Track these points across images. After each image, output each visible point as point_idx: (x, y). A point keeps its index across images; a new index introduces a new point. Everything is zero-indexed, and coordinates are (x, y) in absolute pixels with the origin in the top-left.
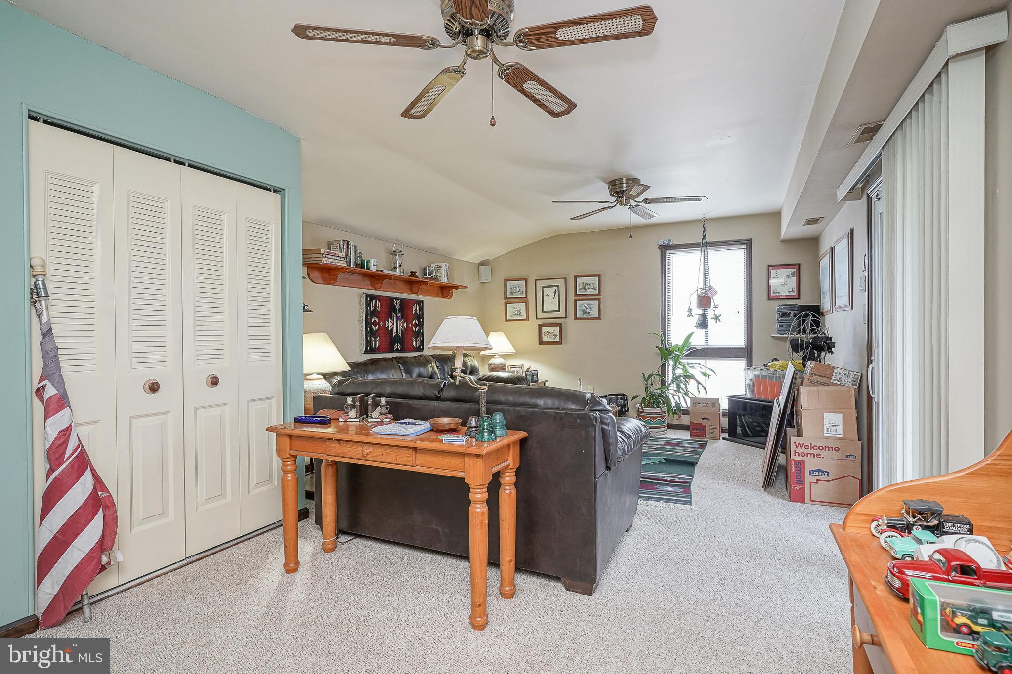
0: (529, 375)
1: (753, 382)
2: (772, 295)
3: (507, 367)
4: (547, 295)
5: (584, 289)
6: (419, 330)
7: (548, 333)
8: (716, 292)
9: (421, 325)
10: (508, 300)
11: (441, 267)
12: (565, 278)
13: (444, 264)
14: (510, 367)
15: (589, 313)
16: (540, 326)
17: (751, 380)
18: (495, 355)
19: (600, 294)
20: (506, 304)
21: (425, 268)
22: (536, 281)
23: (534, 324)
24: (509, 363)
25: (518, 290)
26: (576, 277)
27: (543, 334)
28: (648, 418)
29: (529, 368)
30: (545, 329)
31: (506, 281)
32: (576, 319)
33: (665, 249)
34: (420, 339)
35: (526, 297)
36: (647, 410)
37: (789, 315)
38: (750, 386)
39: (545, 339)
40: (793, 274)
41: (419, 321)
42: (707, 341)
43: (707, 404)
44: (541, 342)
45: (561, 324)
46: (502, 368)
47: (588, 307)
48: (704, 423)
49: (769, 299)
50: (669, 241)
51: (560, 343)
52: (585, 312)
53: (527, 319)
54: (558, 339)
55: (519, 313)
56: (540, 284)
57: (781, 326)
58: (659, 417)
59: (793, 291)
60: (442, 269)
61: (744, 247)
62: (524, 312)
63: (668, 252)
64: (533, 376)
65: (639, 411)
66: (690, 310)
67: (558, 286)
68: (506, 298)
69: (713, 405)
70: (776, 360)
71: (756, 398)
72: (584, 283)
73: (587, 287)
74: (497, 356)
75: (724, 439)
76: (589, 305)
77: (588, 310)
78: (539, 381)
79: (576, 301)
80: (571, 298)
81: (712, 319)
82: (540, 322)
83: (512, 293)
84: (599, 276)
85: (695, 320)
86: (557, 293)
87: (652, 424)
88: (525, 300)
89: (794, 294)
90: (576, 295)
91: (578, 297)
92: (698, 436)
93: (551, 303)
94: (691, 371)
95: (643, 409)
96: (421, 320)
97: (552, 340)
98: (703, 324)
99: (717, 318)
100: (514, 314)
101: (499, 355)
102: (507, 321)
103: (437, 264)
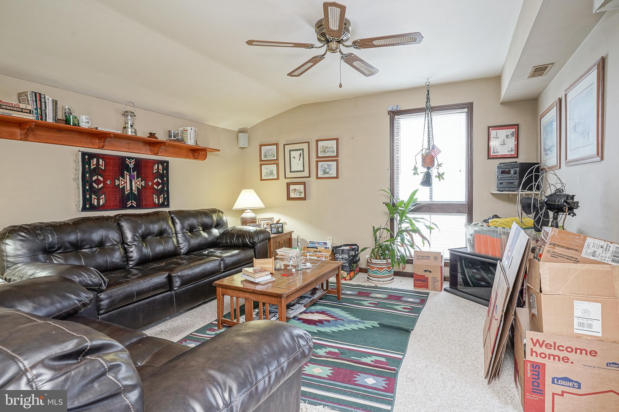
0: (274, 228)
1: (474, 237)
2: (492, 154)
3: (257, 220)
4: (294, 157)
5: (325, 151)
6: (163, 187)
7: (295, 190)
8: (440, 152)
9: (166, 183)
10: (263, 162)
11: (187, 130)
12: (308, 143)
13: (189, 128)
14: (260, 220)
15: (328, 173)
16: (288, 185)
17: (471, 235)
18: (247, 210)
19: (337, 156)
20: (261, 165)
21: (169, 131)
22: (284, 145)
23: (283, 182)
24: (260, 216)
25: (270, 154)
26: (317, 141)
27: (291, 191)
28: (376, 269)
29: (279, 221)
30: (292, 187)
31: (261, 146)
32: (318, 178)
33: (394, 114)
34: (164, 196)
35: (277, 160)
36: (374, 261)
37: (509, 172)
38: (470, 241)
39: (292, 195)
40: (512, 135)
41: (162, 179)
42: (431, 197)
43: (429, 257)
44: (289, 198)
45: (305, 183)
46: (253, 221)
47: (327, 168)
48: (427, 275)
49: (489, 158)
50: (397, 106)
51: (304, 199)
52: (325, 172)
53: (278, 179)
54: (303, 196)
55: (272, 173)
56: (288, 148)
57: (501, 183)
58: (386, 268)
59: (512, 151)
60: (189, 132)
61: (466, 110)
62: (275, 172)
63: (396, 117)
64: (278, 228)
65: (368, 262)
66: (415, 169)
67: (303, 150)
68: (261, 160)
69: (436, 258)
70: (496, 216)
71: (477, 252)
72: (324, 146)
73: (326, 150)
74: (248, 211)
75: (445, 290)
76: (329, 166)
77: (328, 170)
78: (284, 233)
79: (317, 162)
80: (314, 159)
81: (436, 177)
82: (288, 181)
83: (265, 156)
84: (337, 140)
85: (420, 177)
86: (302, 155)
87: (379, 274)
88: (275, 162)
89: (513, 153)
90: (318, 157)
91: (320, 159)
92: (421, 287)
93: (297, 165)
94: (417, 225)
95: (371, 260)
96: (165, 179)
97: (298, 196)
98: (427, 181)
99: (440, 176)
100: (267, 174)
101: (250, 210)
102: (262, 180)
103: (184, 128)
